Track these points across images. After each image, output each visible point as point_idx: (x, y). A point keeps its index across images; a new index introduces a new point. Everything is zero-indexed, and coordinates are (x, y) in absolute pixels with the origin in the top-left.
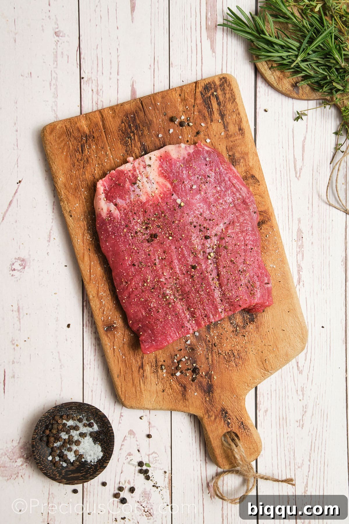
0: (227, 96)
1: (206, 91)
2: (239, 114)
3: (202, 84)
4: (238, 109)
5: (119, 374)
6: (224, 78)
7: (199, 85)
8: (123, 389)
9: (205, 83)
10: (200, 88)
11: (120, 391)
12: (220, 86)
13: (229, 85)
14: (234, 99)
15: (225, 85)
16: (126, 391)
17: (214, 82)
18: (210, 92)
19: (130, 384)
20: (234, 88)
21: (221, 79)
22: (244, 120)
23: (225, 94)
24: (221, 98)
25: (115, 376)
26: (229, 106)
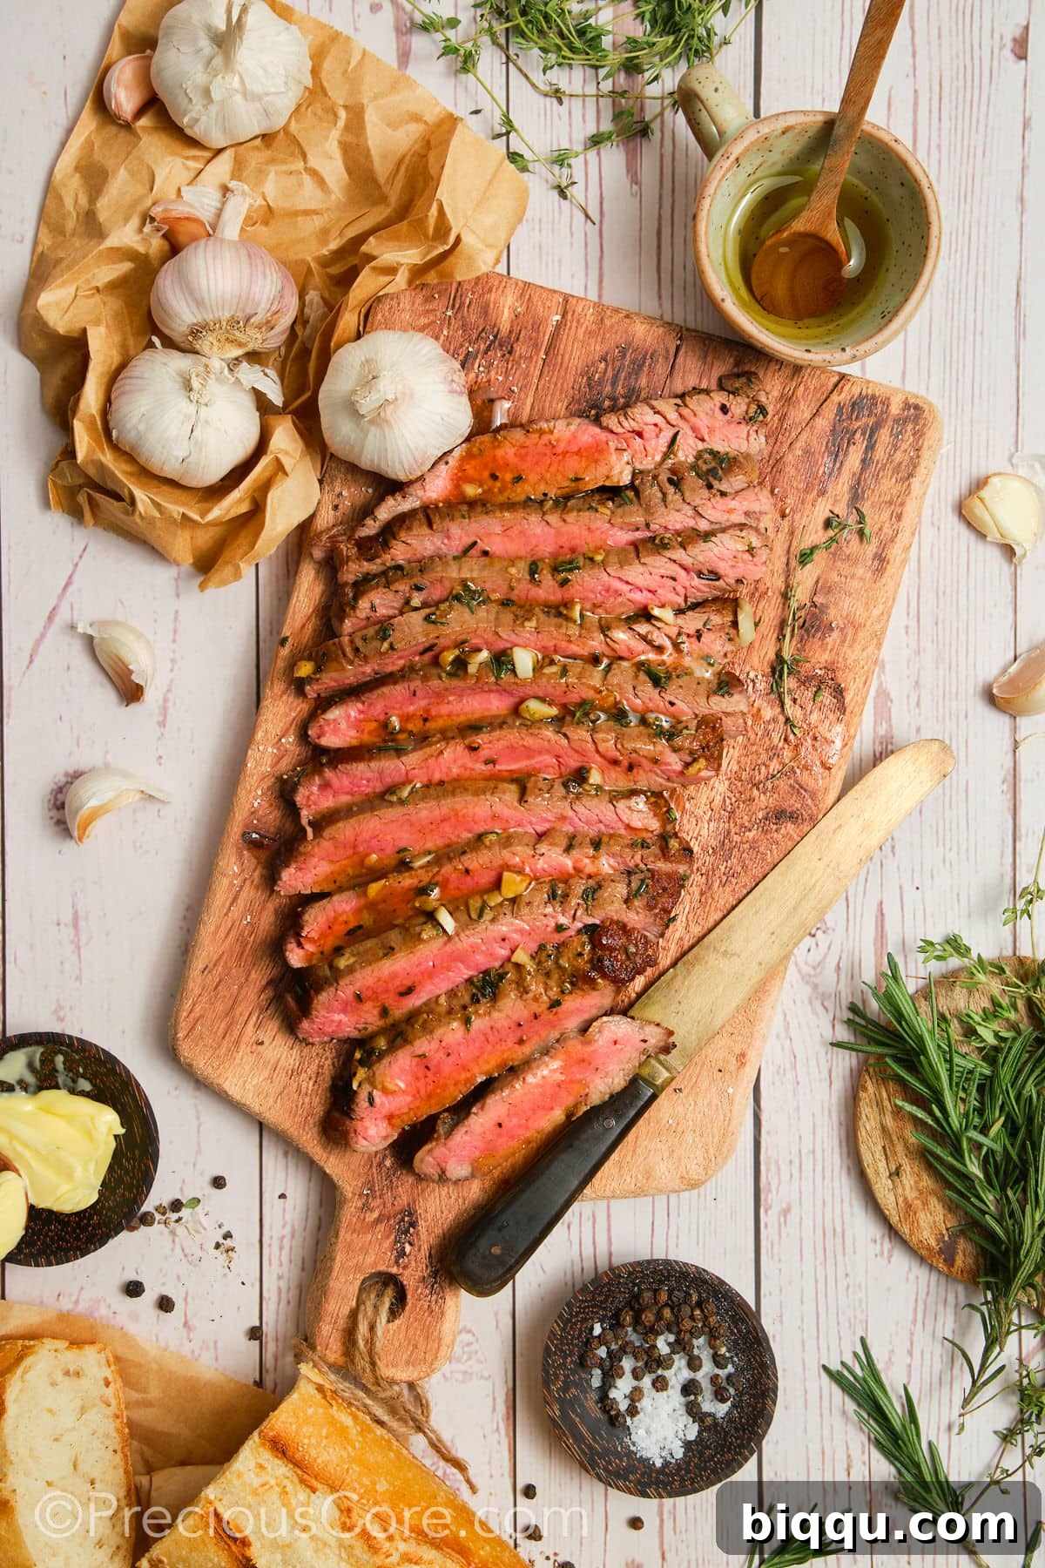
0: (898, 456)
1: (852, 411)
2: (899, 517)
3: (854, 387)
4: (902, 504)
5: (211, 966)
6: (917, 407)
7: (846, 388)
8: (198, 1009)
9: (864, 393)
10: (843, 395)
11: (187, 1006)
12: (896, 421)
13: (919, 434)
14: (911, 475)
15: (910, 427)
16: (202, 1016)
17: (886, 402)
18: (864, 420)
19: (220, 1007)
20: (925, 446)
21: (907, 405)
22: (902, 540)
23: (895, 448)
24: (880, 453)
25: (198, 965)
26: (888, 485)
